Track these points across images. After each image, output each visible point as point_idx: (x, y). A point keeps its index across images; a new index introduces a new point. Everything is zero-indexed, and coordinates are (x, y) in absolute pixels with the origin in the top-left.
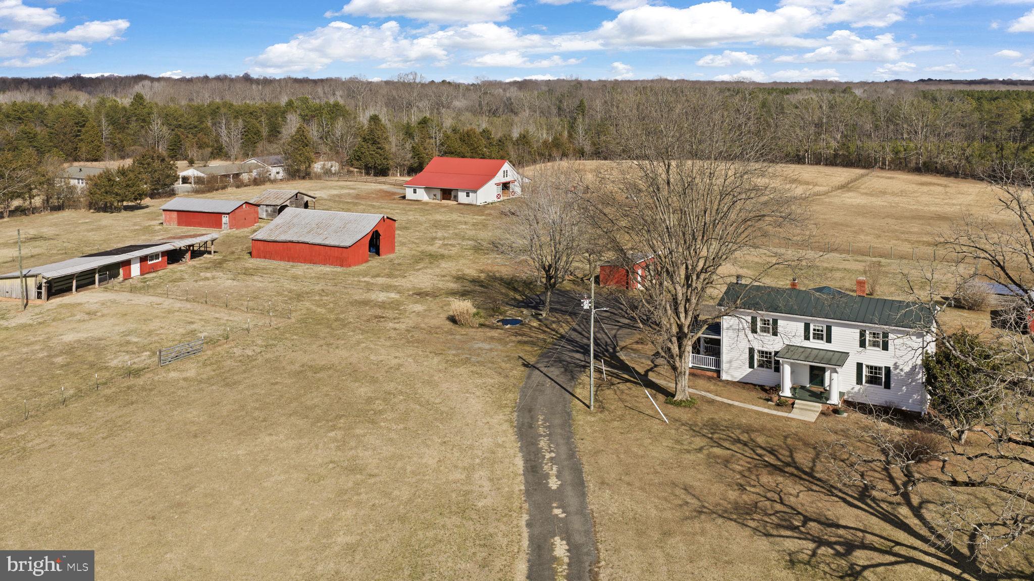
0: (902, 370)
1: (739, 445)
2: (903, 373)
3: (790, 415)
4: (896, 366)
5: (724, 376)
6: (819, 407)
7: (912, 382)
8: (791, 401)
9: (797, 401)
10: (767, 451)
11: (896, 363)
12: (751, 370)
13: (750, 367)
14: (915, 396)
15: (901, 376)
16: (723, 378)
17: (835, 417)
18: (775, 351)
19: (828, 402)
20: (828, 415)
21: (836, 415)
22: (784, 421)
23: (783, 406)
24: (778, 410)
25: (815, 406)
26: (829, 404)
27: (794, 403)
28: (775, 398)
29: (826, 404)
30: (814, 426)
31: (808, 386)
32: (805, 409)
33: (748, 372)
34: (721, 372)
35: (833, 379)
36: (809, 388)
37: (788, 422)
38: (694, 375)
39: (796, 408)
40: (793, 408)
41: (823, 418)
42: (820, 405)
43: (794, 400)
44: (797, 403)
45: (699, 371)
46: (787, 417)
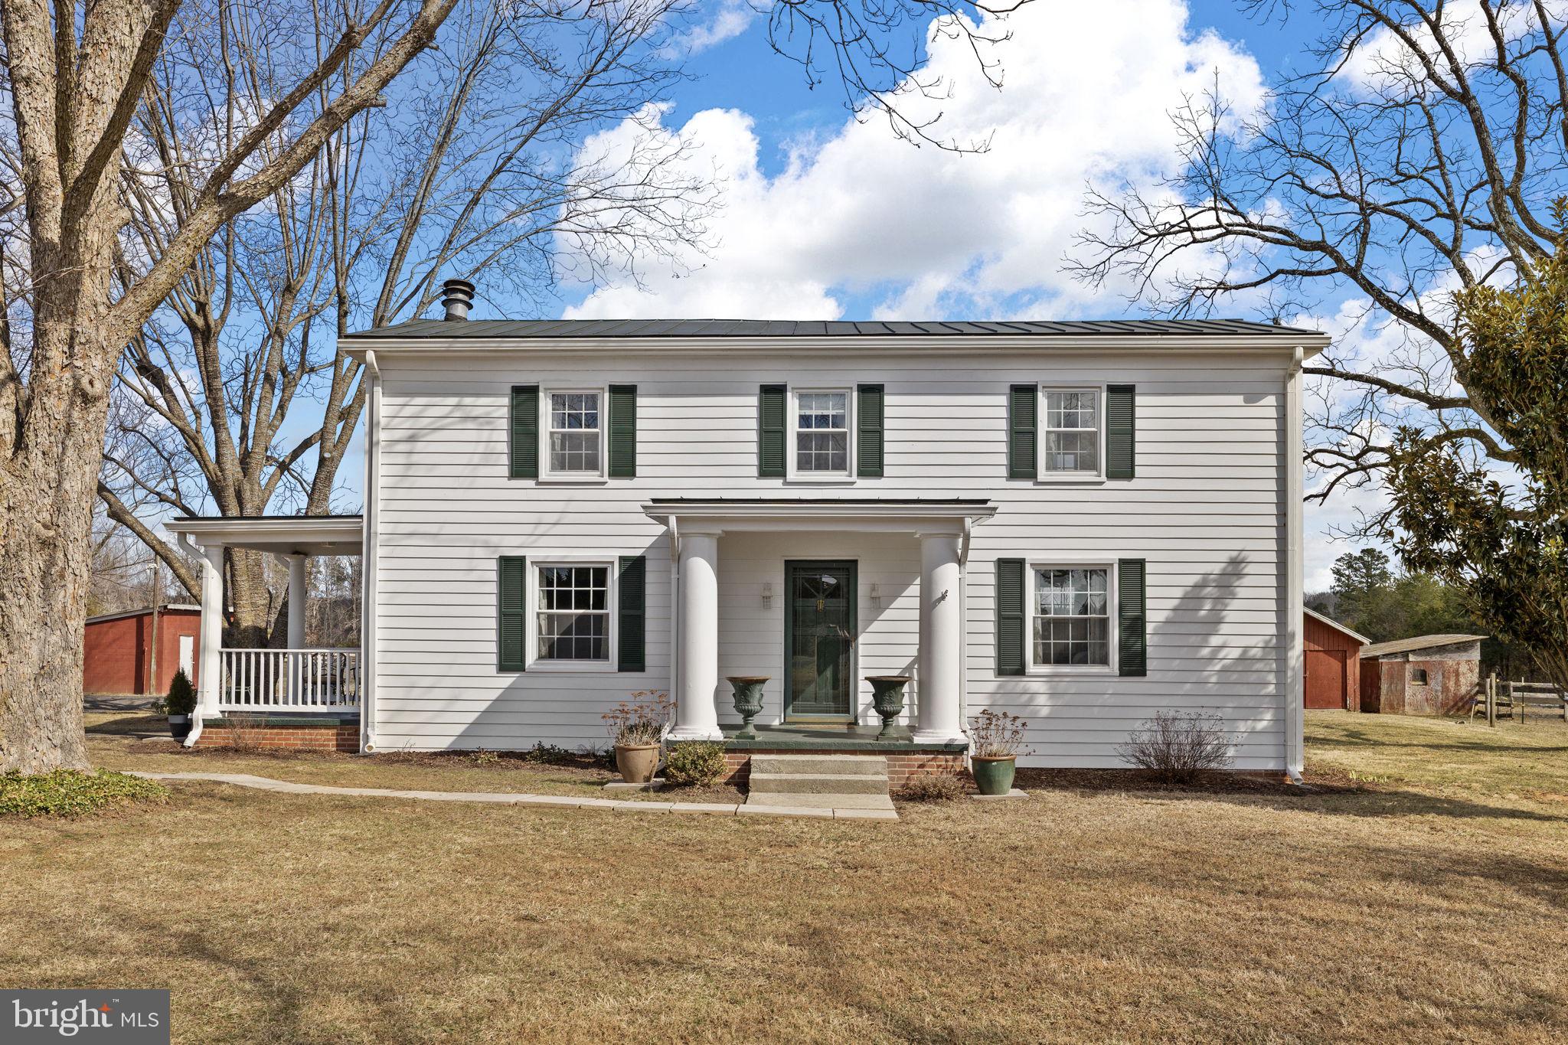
3: (748, 808)
5: (377, 739)
6: (876, 769)
8: (730, 764)
9: (754, 757)
12: (508, 680)
13: (503, 668)
16: (370, 748)
17: (979, 801)
18: (622, 559)
19: (918, 740)
20: (939, 795)
21: (975, 797)
22: (730, 823)
23: (690, 783)
24: (667, 800)
25: (858, 769)
26: (925, 752)
27: (746, 768)
28: (646, 757)
29: (906, 753)
30: (911, 836)
31: (776, 723)
32: (815, 781)
33: (495, 695)
34: (358, 722)
35: (943, 597)
36: (783, 727)
37: (761, 827)
38: (224, 751)
39: (764, 786)
40: (748, 791)
41: (923, 808)
42: (882, 758)
43: (742, 758)
44: (765, 765)
45: (250, 736)
46: (725, 815)
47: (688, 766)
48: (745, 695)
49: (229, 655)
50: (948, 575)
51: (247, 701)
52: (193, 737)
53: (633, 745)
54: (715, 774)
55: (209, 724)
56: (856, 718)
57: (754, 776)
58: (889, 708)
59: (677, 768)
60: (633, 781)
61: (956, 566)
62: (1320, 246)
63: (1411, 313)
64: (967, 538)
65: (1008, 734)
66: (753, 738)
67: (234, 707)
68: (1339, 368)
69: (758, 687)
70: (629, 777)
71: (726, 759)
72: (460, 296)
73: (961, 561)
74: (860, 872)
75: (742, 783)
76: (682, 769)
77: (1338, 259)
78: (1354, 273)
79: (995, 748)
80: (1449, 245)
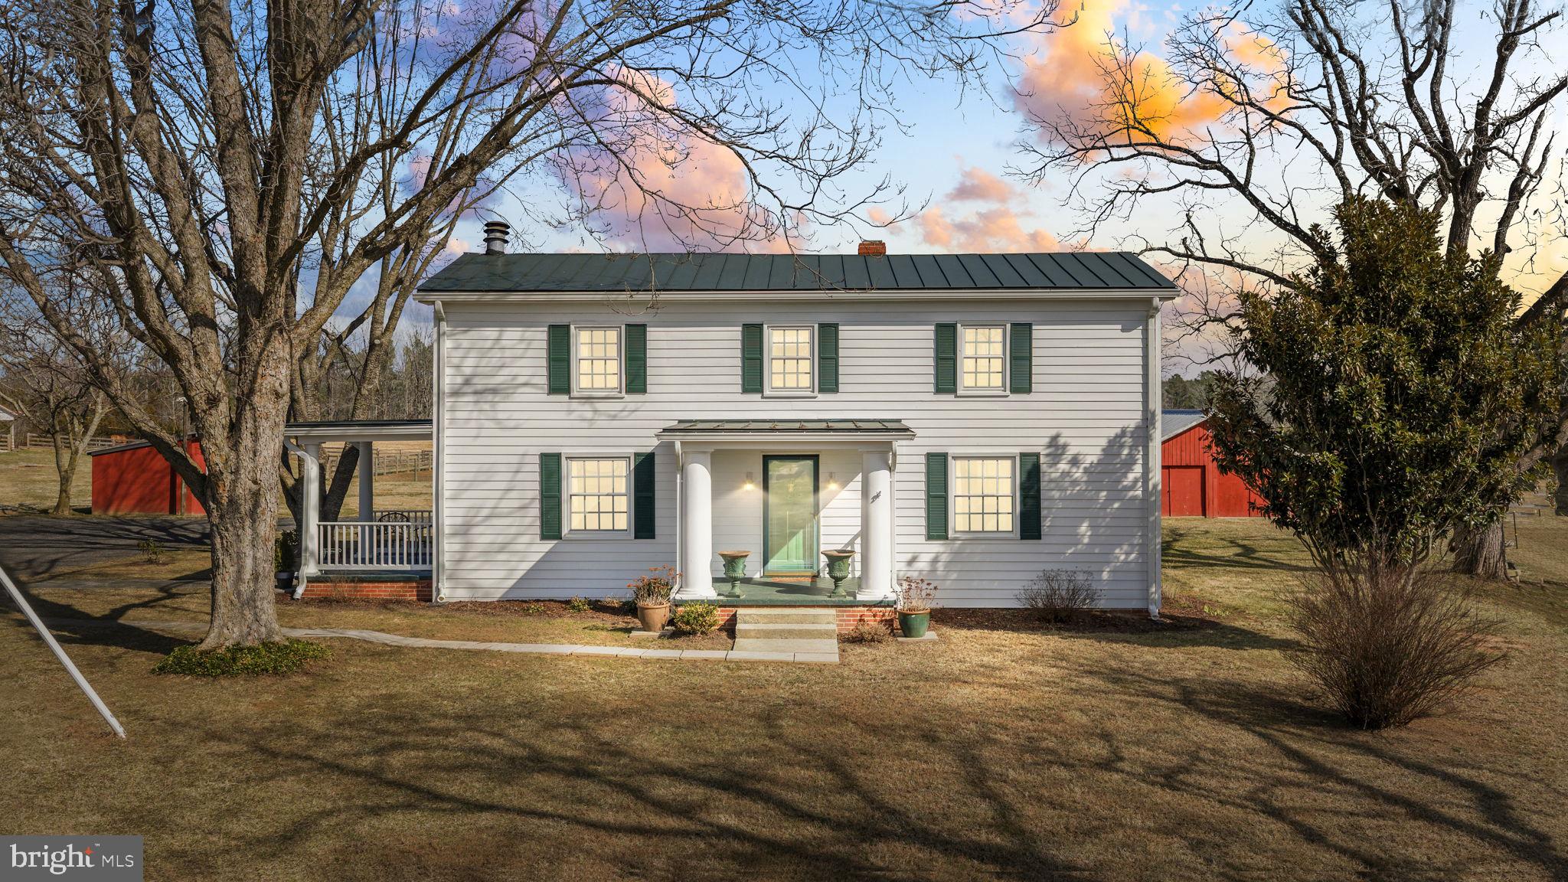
0: (1075, 461)
1: (542, 779)
2: (1078, 474)
3: (735, 655)
4: (1056, 447)
5: (447, 591)
6: (829, 619)
7: (1109, 500)
8: (720, 616)
9: (741, 611)
10: (709, 783)
11: (1055, 438)
12: (548, 545)
13: (544, 537)
14: (1121, 554)
15: (1075, 482)
16: (442, 599)
17: (902, 643)
18: (637, 455)
19: (860, 597)
20: (873, 640)
21: (900, 639)
22: (722, 670)
23: (693, 633)
24: (676, 647)
25: (815, 620)
26: (864, 606)
27: (733, 620)
28: (659, 612)
29: (852, 606)
30: (843, 678)
31: (757, 576)
32: (783, 631)
33: (538, 557)
34: (431, 578)
35: (878, 496)
36: (763, 580)
37: (742, 672)
38: (326, 602)
39: (746, 634)
40: (735, 638)
41: (859, 651)
42: (833, 611)
43: (731, 611)
44: (747, 618)
45: (345, 588)
46: (718, 662)
47: (692, 621)
48: (733, 567)
49: (325, 527)
50: (881, 479)
51: (341, 562)
52: (300, 591)
53: (651, 605)
54: (710, 626)
55: (311, 580)
56: (818, 572)
57: (739, 626)
58: (838, 574)
59: (683, 622)
60: (649, 630)
61: (888, 472)
62: (1218, 166)
63: (1289, 224)
64: (894, 455)
65: (924, 593)
66: (738, 596)
67: (330, 566)
68: (1237, 260)
69: (742, 560)
70: (646, 626)
71: (718, 612)
72: (498, 235)
73: (891, 469)
74: (803, 707)
75: (730, 629)
76: (688, 623)
77: (1231, 176)
78: (1243, 189)
79: (914, 603)
80: (1333, 154)
